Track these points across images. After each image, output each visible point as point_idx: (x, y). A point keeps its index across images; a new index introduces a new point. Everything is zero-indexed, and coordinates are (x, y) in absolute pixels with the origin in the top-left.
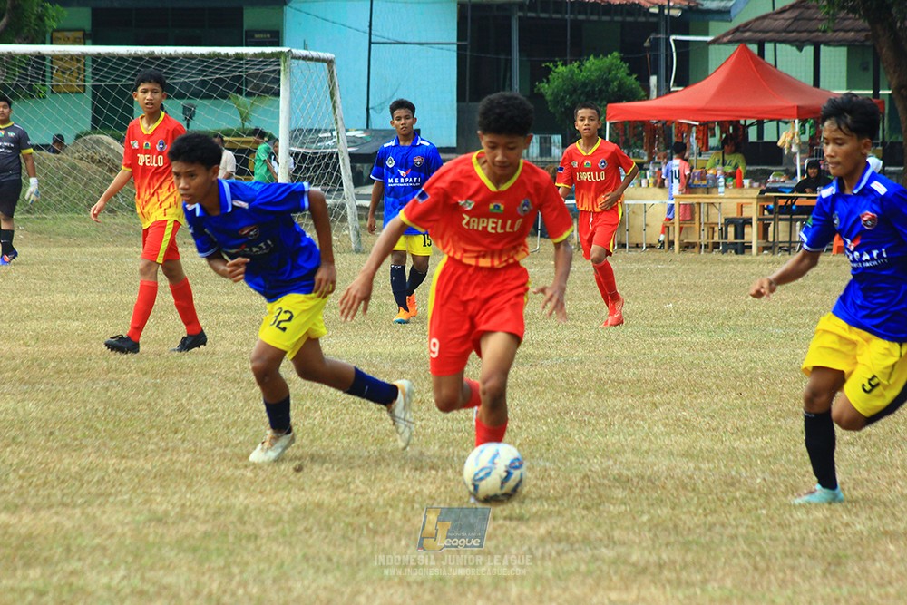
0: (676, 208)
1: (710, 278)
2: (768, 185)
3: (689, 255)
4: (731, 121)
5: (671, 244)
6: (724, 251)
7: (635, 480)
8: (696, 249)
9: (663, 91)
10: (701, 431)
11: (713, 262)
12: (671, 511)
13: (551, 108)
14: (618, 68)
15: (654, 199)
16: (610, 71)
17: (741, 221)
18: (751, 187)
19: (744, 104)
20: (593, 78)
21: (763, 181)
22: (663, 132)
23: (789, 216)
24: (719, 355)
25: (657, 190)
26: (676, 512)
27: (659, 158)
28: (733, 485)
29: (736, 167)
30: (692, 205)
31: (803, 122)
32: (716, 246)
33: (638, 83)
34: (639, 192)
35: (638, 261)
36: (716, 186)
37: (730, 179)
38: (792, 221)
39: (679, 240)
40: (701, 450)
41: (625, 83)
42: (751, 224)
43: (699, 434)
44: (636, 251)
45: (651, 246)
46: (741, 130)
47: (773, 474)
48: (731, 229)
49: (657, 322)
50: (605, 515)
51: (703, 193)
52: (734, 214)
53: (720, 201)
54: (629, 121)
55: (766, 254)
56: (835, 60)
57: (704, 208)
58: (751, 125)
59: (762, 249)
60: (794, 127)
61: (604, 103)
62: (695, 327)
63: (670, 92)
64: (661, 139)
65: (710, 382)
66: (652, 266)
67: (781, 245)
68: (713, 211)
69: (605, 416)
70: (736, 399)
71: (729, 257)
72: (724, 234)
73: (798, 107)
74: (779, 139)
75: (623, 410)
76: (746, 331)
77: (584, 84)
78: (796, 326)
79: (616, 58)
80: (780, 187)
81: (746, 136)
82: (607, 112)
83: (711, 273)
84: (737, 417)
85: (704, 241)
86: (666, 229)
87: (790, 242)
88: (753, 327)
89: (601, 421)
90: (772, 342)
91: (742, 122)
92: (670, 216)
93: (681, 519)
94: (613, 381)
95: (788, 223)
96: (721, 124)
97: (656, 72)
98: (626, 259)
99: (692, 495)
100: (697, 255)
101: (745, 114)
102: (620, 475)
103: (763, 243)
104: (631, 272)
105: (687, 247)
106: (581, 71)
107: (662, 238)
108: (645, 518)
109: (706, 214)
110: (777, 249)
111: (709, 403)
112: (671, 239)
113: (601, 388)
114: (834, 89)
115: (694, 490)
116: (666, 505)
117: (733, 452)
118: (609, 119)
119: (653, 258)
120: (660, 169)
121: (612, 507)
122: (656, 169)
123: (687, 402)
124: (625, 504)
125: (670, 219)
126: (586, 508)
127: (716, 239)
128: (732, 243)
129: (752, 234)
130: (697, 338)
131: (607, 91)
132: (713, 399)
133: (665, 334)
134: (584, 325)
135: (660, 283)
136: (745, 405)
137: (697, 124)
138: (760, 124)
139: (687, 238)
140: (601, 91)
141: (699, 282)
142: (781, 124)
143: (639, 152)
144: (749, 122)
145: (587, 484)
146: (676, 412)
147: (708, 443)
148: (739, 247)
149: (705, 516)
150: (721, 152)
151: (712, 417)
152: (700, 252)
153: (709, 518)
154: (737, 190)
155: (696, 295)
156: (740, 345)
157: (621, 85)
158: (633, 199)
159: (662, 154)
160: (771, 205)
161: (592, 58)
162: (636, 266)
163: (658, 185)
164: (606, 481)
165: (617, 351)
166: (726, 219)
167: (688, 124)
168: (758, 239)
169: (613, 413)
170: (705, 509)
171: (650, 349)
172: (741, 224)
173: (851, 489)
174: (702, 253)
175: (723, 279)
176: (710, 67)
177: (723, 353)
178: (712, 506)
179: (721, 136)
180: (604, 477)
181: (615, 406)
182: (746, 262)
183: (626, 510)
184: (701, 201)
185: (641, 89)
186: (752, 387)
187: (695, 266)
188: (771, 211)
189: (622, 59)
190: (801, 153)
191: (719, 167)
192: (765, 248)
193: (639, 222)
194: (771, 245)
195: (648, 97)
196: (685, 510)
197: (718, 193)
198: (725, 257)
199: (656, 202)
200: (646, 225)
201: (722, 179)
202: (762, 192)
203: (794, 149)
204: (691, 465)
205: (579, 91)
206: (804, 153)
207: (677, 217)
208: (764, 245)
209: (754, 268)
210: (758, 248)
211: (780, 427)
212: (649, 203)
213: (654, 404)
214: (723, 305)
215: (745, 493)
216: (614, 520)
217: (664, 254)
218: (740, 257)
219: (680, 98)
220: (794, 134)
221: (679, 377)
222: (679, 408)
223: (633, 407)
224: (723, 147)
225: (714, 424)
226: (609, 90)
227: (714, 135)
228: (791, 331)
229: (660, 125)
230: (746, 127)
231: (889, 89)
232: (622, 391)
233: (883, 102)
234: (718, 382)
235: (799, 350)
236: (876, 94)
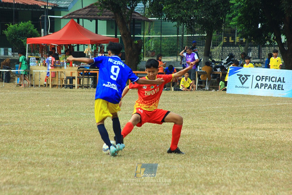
0: (50, 73)
1: (61, 96)
2: (81, 66)
3: (54, 89)
4: (69, 45)
5: (49, 85)
6: (66, 88)
7: (36, 164)
8: (57, 87)
9: (46, 34)
10: (58, 147)
11: (62, 91)
12: (48, 174)
13: (8, 39)
14: (30, 26)
15: (43, 70)
16: (28, 27)
17: (72, 78)
18: (75, 66)
19: (73, 39)
20: (22, 29)
21: (79, 64)
22: (46, 48)
23: (88, 76)
24: (64, 122)
25: (44, 67)
26: (50, 174)
27: (44, 56)
28: (68, 165)
30: (55, 72)
31: (92, 45)
32: (63, 86)
33: (37, 31)
34: (38, 67)
35: (37, 90)
36: (64, 66)
37: (68, 64)
38: (88, 78)
39: (51, 84)
40: (58, 154)
41: (33, 31)
42: (75, 79)
43: (57, 148)
44: (37, 87)
45: (42, 86)
46: (72, 48)
47: (82, 161)
48: (68, 80)
49: (44, 111)
50: (26, 175)
51: (59, 68)
52: (69, 75)
53: (65, 71)
54: (34, 44)
55: (80, 89)
56: (103, 25)
57: (59, 73)
58: (75, 46)
59: (79, 87)
60: (89, 47)
61: (26, 38)
62: (57, 113)
63: (48, 34)
64: (45, 50)
65: (61, 131)
66: (42, 92)
67: (85, 86)
68: (62, 74)
69: (26, 142)
70: (70, 137)
71: (68, 90)
72: (66, 82)
73: (91, 40)
74: (84, 51)
75: (32, 140)
76: (73, 114)
77: (19, 31)
78: (90, 113)
79: (30, 23)
80: (85, 67)
81: (73, 49)
82: (27, 41)
83: (62, 95)
84: (70, 143)
85: (59, 84)
86: (46, 80)
87: (88, 85)
88: (76, 113)
89: (25, 144)
90: (82, 118)
91: (72, 45)
92: (48, 76)
93: (51, 177)
94: (29, 131)
95: (87, 78)
96: (65, 45)
97: (43, 28)
98: (33, 90)
99: (55, 168)
100: (57, 89)
101: (73, 42)
102: (31, 162)
103: (79, 85)
104: (35, 94)
105: (54, 86)
106: (18, 27)
107: (45, 83)
108: (39, 176)
109: (60, 75)
110: (83, 87)
111: (61, 138)
112: (48, 83)
113: (25, 133)
114: (102, 34)
115: (55, 167)
116: (46, 172)
117: (69, 154)
118: (28, 43)
119: (42, 90)
120: (45, 60)
121: (28, 173)
122: (44, 60)
123: (54, 138)
124: (33, 171)
125: (48, 77)
126: (19, 173)
127: (64, 84)
128: (69, 85)
129: (75, 82)
130: (57, 116)
131: (27, 34)
133: (46, 115)
134: (19, 112)
135: (44, 98)
136: (73, 139)
137: (57, 45)
138: (78, 46)
139: (54, 83)
140: (25, 34)
141: (58, 98)
142: (85, 45)
143: (38, 54)
144: (74, 45)
145: (20, 165)
146: (50, 141)
147: (61, 151)
148: (71, 86)
149: (59, 175)
150: (65, 55)
151: (62, 143)
152: (58, 88)
153: (61, 176)
154: (70, 67)
155: (57, 102)
156: (71, 119)
157: (31, 32)
158: (36, 70)
159: (45, 55)
160: (82, 73)
161: (22, 23)
162: (37, 92)
163: (44, 65)
164: (26, 164)
165: (30, 121)
166: (67, 77)
167: (54, 45)
168: (77, 84)
169: (29, 141)
170: (59, 173)
171: (41, 120)
172: (72, 79)
173: (108, 167)
174: (59, 88)
175: (66, 97)
176: (61, 26)
177: (66, 122)
178: (62, 172)
179: (65, 49)
180: (26, 163)
181: (30, 139)
182: (73, 91)
183: (33, 174)
184: (58, 71)
185: (38, 33)
186: (75, 133)
187: (56, 93)
188: (81, 75)
189: (32, 23)
190: (91, 55)
191: (65, 60)
192: (80, 87)
193: (38, 77)
194: (81, 86)
195: (41, 36)
196: (52, 173)
197: (64, 68)
198: (66, 90)
199: (44, 71)
200: (40, 79)
201: (65, 64)
202: (79, 68)
203: (89, 54)
204: (55, 159)
205: (17, 34)
206: (93, 56)
207: (50, 76)
208: (79, 86)
209: (76, 93)
210: (77, 87)
211: (84, 146)
212: (41, 71)
213: (43, 138)
214: (66, 106)
215: (72, 168)
216: (29, 177)
217: (46, 89)
218: (71, 90)
219: (52, 36)
220: (89, 49)
221: (51, 129)
222: (51, 140)
223: (36, 139)
224: (65, 53)
225: (63, 145)
227: (63, 49)
228: (88, 114)
229: (45, 45)
230: (73, 46)
231: (120, 35)
232: (32, 134)
233: (118, 39)
234: (64, 131)
235: (91, 121)
236: (116, 37)
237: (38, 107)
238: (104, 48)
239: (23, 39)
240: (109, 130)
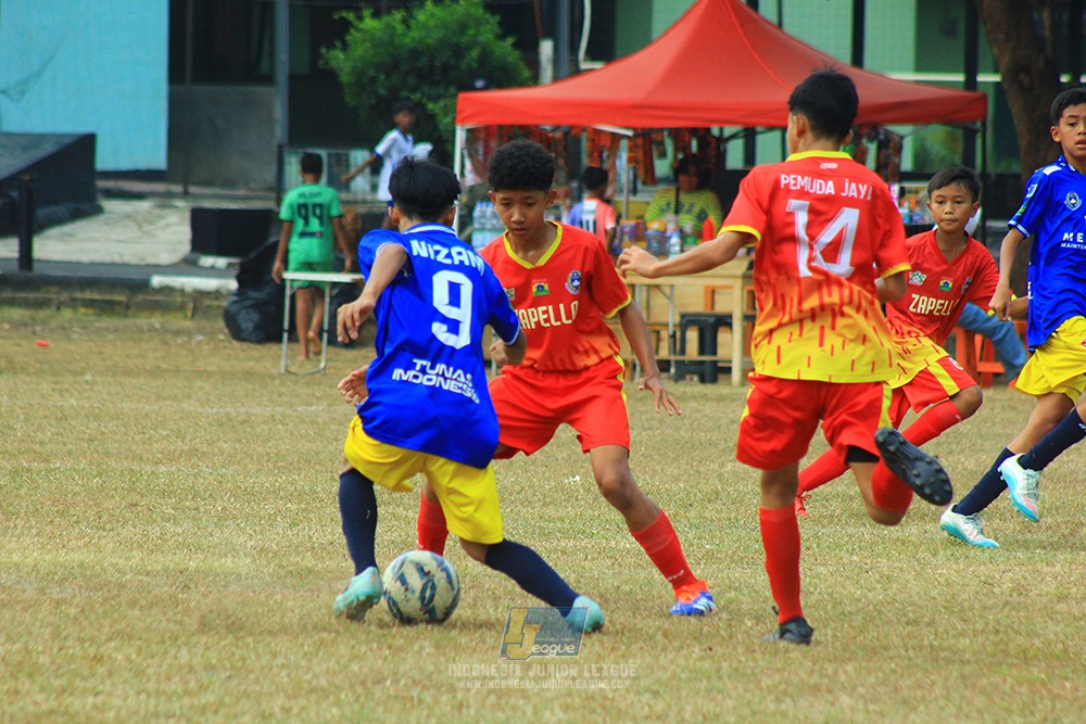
1: (651, 428)
4: (695, 129)
6: (679, 377)
9: (565, 68)
13: (350, 99)
14: (479, 23)
16: (463, 29)
17: (712, 320)
20: (431, 42)
22: (565, 147)
29: (702, 217)
32: (664, 366)
33: (516, 53)
41: (492, 52)
42: (730, 325)
46: (713, 147)
48: (692, 336)
49: (551, 511)
52: (698, 306)
56: (892, 16)
58: (734, 136)
61: (453, 90)
63: (576, 72)
68: (658, 300)
70: (701, 659)
71: (688, 389)
72: (679, 345)
76: (721, 529)
77: (415, 54)
81: (721, 156)
82: (459, 107)
83: (653, 419)
84: (702, 694)
91: (715, 131)
96: (676, 134)
97: (551, 34)
101: (720, 116)
106: (409, 28)
114: (892, 69)
118: (463, 121)
127: (664, 353)
128: (693, 362)
129: (731, 345)
131: (457, 68)
132: (657, 658)
133: (565, 534)
136: (718, 671)
137: (630, 133)
138: (750, 136)
140: (446, 68)
144: (729, 130)
148: (708, 371)
150: (673, 188)
151: (656, 694)
157: (485, 57)
166: (682, 316)
167: (613, 134)
168: (744, 353)
172: (711, 326)
175: (678, 429)
176: (654, 25)
179: (675, 158)
182: (720, 399)
185: (522, 65)
186: (731, 637)
189: (488, 8)
191: (670, 216)
195: (535, 80)
198: (681, 388)
205: (404, 68)
214: (677, 480)
218: (709, 389)
219: (598, 83)
224: (676, 179)
226: (464, 66)
227: (663, 155)
229: (558, 135)
230: (722, 140)
231: (996, 71)
232: (484, 642)
233: (984, 97)
234: (666, 626)
235: (821, 569)
236: (971, 83)
237: (517, 488)
238: (899, 150)
239: (435, 99)
240: (928, 624)
